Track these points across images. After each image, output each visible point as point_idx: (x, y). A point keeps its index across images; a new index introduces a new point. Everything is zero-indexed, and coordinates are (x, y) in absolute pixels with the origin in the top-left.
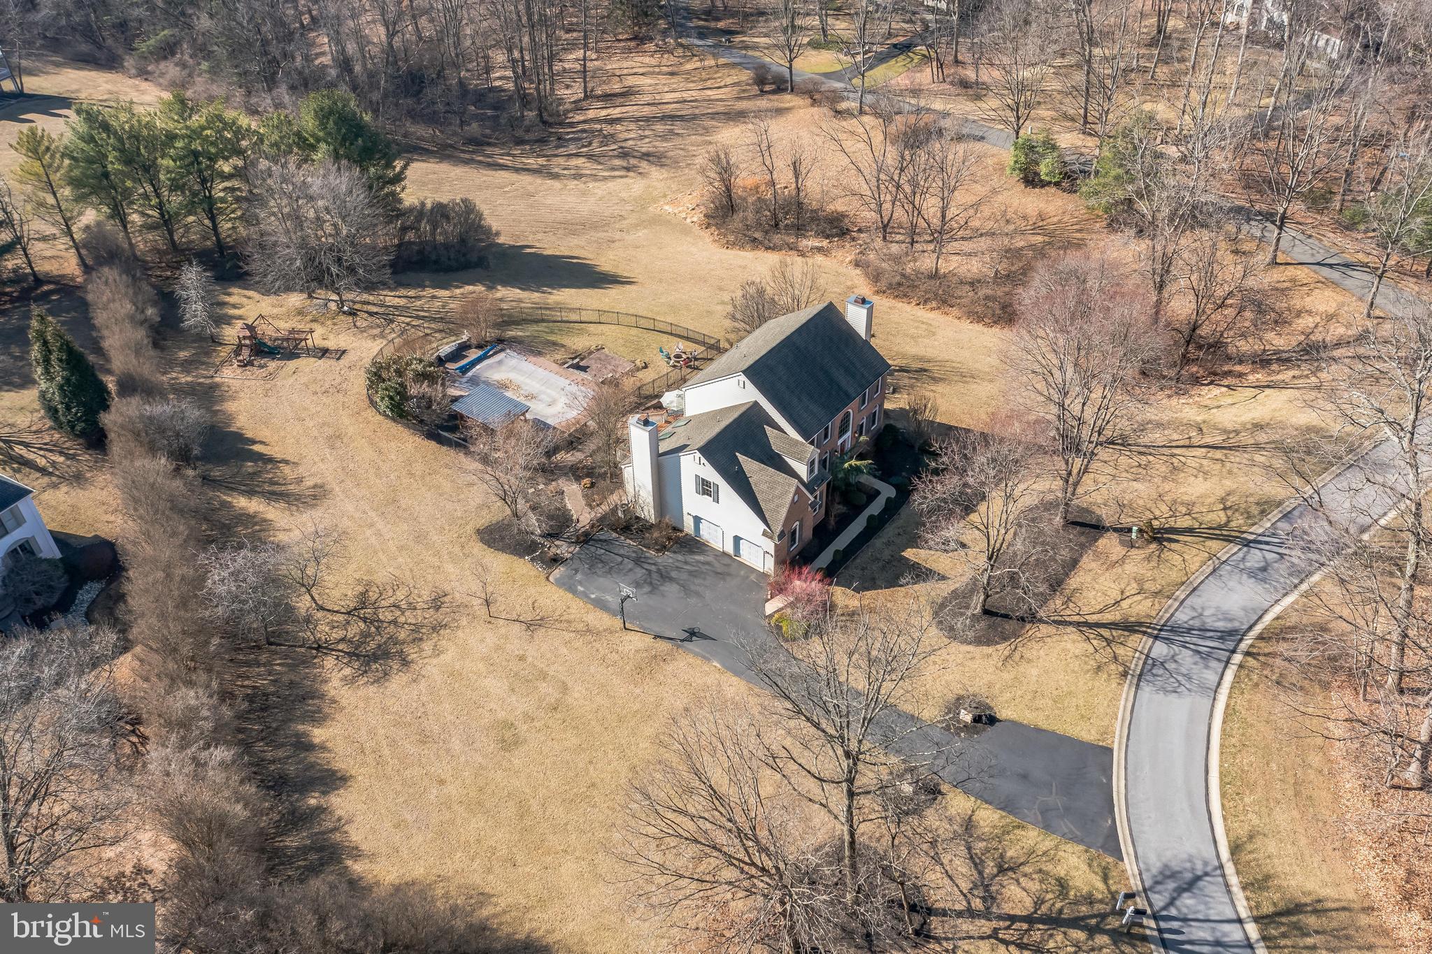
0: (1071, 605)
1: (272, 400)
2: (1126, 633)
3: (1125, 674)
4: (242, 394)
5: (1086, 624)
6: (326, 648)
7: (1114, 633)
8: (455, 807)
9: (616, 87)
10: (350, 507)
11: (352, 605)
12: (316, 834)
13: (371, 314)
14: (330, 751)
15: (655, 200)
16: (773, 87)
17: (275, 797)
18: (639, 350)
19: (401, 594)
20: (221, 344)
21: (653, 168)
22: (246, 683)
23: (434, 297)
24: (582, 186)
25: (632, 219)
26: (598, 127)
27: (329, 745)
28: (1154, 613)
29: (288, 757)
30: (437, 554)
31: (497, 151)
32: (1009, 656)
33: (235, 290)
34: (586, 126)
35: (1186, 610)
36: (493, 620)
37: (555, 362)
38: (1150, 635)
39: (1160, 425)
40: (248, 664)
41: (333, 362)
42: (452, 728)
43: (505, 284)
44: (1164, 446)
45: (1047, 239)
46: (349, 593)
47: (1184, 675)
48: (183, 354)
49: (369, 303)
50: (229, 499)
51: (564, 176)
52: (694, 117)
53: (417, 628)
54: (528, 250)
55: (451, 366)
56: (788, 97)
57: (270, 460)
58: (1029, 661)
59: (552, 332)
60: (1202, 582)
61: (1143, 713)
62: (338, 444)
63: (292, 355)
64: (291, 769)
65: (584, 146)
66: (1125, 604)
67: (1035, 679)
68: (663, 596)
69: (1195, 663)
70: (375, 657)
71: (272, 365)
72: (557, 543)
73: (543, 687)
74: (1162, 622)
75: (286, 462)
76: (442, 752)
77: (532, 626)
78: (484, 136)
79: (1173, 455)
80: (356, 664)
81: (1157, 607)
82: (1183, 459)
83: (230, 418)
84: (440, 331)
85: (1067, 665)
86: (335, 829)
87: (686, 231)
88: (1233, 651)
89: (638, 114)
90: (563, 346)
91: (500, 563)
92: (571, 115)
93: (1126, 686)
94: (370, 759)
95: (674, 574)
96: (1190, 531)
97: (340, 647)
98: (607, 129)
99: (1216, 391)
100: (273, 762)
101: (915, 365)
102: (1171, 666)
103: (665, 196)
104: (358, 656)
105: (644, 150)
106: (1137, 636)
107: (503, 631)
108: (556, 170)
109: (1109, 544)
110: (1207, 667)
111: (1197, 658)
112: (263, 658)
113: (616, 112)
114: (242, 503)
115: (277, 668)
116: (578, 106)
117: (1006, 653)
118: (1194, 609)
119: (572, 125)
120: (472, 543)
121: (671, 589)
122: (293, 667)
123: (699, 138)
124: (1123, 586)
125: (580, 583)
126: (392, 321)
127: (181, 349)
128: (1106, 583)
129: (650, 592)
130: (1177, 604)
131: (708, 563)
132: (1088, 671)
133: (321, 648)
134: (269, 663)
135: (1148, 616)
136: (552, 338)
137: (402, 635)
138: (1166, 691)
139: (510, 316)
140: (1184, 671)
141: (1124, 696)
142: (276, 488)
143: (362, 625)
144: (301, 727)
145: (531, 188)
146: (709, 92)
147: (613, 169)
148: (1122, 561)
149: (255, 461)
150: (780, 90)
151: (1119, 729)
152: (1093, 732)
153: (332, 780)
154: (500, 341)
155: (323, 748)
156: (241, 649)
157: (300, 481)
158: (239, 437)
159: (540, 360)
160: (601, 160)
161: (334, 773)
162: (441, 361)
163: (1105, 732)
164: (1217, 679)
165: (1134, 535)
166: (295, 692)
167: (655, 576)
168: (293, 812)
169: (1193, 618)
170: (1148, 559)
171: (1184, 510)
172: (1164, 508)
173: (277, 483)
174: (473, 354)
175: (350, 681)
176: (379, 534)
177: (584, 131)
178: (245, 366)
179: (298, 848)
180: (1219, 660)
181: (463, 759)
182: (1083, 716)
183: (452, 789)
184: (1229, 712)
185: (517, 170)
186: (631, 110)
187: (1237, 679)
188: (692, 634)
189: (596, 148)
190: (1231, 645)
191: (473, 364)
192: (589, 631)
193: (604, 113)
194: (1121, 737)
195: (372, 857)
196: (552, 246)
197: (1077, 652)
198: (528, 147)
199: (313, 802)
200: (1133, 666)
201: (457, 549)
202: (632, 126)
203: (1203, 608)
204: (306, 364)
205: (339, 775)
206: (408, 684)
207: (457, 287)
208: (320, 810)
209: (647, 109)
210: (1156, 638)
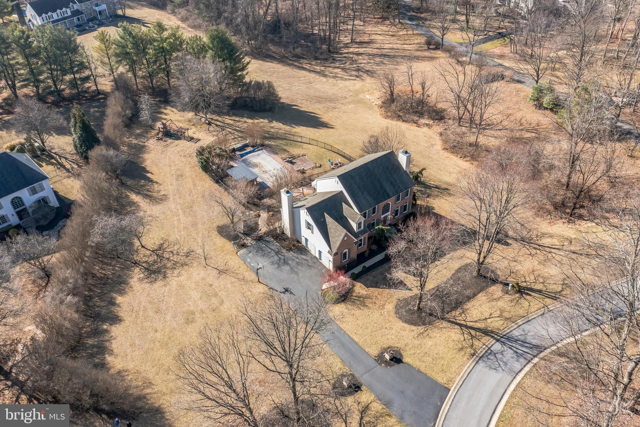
0: (463, 315)
1: (163, 156)
2: (483, 335)
3: (473, 355)
4: (153, 152)
5: (467, 327)
6: (138, 264)
7: (477, 333)
8: (157, 343)
9: (366, 39)
10: (173, 207)
11: (156, 248)
12: (101, 341)
13: (217, 125)
14: (120, 308)
15: (363, 92)
16: (435, 47)
17: (92, 321)
18: (321, 158)
19: (176, 248)
20: (154, 129)
21: (369, 78)
22: (103, 272)
23: (245, 122)
24: (335, 82)
25: (350, 100)
26: (352, 56)
27: (121, 305)
28: (502, 328)
29: (104, 306)
30: (198, 234)
31: (306, 61)
32: (422, 333)
33: (169, 108)
34: (347, 55)
35: (519, 331)
36: (207, 266)
37: (282, 158)
38: (495, 339)
39: (551, 236)
40: (107, 264)
41: (193, 144)
42: (170, 309)
43: (278, 120)
44: (548, 247)
45: (537, 135)
46: (157, 243)
47: (504, 362)
48: (138, 131)
49: (218, 121)
50: (129, 194)
51: (329, 76)
52: (395, 57)
53: (176, 263)
54: (294, 107)
55: (238, 153)
56: (439, 52)
57: (151, 181)
58: (430, 337)
59: (287, 145)
60: (535, 318)
61: (474, 376)
62: (180, 179)
63: (179, 138)
64: (103, 311)
65: (343, 64)
66: (489, 321)
67: (429, 346)
68: (282, 271)
69: (512, 358)
70: (154, 272)
71: (170, 141)
72: (248, 238)
73: (214, 300)
74: (504, 334)
75: (157, 183)
76: (162, 319)
77: (221, 272)
78: (302, 54)
79: (550, 252)
80: (146, 273)
81: (505, 325)
82: (554, 255)
83: (144, 160)
84: (242, 137)
85: (447, 343)
86: (108, 341)
87: (371, 108)
88: (535, 356)
89: (371, 52)
90: (288, 152)
91: (221, 242)
92: (342, 49)
93: (471, 361)
94: (134, 315)
95: (290, 262)
96: (539, 291)
97: (143, 265)
98: (355, 57)
99: (590, 224)
100: (98, 307)
101: (444, 186)
102: (499, 356)
103: (369, 91)
104: (148, 270)
105: (367, 69)
106: (488, 338)
107: (209, 272)
108: (327, 73)
109: (496, 290)
110: (518, 361)
111: (515, 355)
112: (113, 263)
113: (361, 50)
114: (134, 197)
115: (117, 268)
116: (346, 46)
117: (422, 331)
118: (524, 330)
119: (341, 54)
120: (213, 231)
121: (287, 268)
122: (122, 269)
123: (393, 66)
124: (492, 312)
125: (250, 258)
126: (224, 130)
127: (138, 129)
128: (485, 309)
129: (277, 268)
130: (516, 326)
131: (306, 260)
132: (456, 349)
133: (136, 263)
134: (115, 266)
135: (498, 329)
136: (285, 148)
137: (169, 265)
138: (490, 368)
139: (273, 135)
140: (505, 360)
141: (468, 365)
142: (149, 193)
143: (156, 257)
144: (114, 295)
145: (312, 80)
146: (405, 46)
147: (351, 76)
148: (498, 299)
149: (145, 180)
150: (437, 48)
151: (458, 380)
152: (444, 379)
153: (115, 320)
154: (263, 145)
155: (119, 306)
156: (107, 257)
157: (159, 191)
158: (144, 170)
159: (276, 156)
160: (348, 71)
161: (118, 316)
162: (234, 150)
163: (450, 380)
164: (521, 368)
165: (510, 288)
166: (119, 280)
167: (282, 261)
168: (96, 330)
169: (521, 335)
170: (511, 301)
171: (541, 280)
172: (532, 277)
173: (150, 191)
174: (249, 149)
175: (141, 280)
176: (179, 220)
177: (345, 57)
178: (159, 140)
179: (91, 345)
180: (525, 358)
181: (168, 323)
182: (443, 370)
183: (158, 335)
184: (519, 385)
185: (310, 71)
186: (369, 50)
187: (530, 371)
188: (287, 290)
189: (347, 66)
190: (535, 352)
191: (247, 154)
192: (243, 279)
193: (357, 50)
194: (457, 385)
195: (116, 356)
196: (305, 107)
197: (455, 339)
198: (319, 61)
199: (105, 327)
200: (479, 352)
201: (206, 233)
202: (366, 57)
203: (529, 331)
204: (182, 143)
205: (119, 318)
206: (162, 286)
207: (257, 119)
208: (106, 331)
209: (376, 50)
210: (498, 340)
